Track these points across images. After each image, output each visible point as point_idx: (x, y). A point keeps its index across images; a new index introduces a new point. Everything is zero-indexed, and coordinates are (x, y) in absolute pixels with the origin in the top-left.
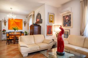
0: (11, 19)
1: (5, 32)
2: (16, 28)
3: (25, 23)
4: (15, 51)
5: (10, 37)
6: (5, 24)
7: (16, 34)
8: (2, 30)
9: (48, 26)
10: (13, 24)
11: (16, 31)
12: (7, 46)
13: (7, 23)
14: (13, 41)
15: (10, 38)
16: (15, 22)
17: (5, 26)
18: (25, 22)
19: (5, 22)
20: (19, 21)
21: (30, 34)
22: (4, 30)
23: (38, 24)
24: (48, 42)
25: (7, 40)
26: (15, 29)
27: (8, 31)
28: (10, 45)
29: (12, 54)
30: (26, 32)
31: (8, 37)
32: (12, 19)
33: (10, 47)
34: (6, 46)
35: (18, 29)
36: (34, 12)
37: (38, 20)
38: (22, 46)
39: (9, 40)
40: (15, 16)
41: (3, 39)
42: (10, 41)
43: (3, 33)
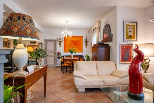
0: (66, 37)
1: (59, 55)
2: (73, 50)
3: (86, 42)
4: (70, 83)
5: (65, 62)
6: (60, 44)
7: (73, 59)
8: (57, 53)
9: (122, 47)
10: (70, 44)
11: (73, 54)
12: (62, 75)
13: (62, 43)
14: (69, 69)
15: (65, 65)
16: (73, 41)
17: (60, 47)
18: (86, 40)
19: (60, 42)
20: (78, 39)
21: (93, 60)
22: (58, 53)
23: (105, 43)
24: (120, 75)
25: (62, 66)
26: (71, 52)
27: (63, 54)
28: (64, 74)
29: (65, 86)
30: (88, 57)
31: (63, 63)
32: (68, 36)
33: (65, 77)
34: (60, 75)
35: (75, 52)
36: (100, 22)
37: (106, 36)
38: (76, 76)
39: (64, 66)
40: (72, 32)
41: (57, 66)
42: (65, 69)
43: (57, 57)
